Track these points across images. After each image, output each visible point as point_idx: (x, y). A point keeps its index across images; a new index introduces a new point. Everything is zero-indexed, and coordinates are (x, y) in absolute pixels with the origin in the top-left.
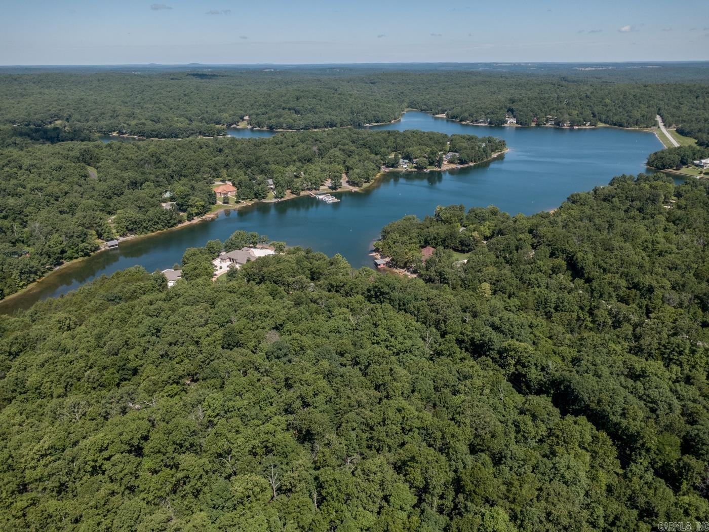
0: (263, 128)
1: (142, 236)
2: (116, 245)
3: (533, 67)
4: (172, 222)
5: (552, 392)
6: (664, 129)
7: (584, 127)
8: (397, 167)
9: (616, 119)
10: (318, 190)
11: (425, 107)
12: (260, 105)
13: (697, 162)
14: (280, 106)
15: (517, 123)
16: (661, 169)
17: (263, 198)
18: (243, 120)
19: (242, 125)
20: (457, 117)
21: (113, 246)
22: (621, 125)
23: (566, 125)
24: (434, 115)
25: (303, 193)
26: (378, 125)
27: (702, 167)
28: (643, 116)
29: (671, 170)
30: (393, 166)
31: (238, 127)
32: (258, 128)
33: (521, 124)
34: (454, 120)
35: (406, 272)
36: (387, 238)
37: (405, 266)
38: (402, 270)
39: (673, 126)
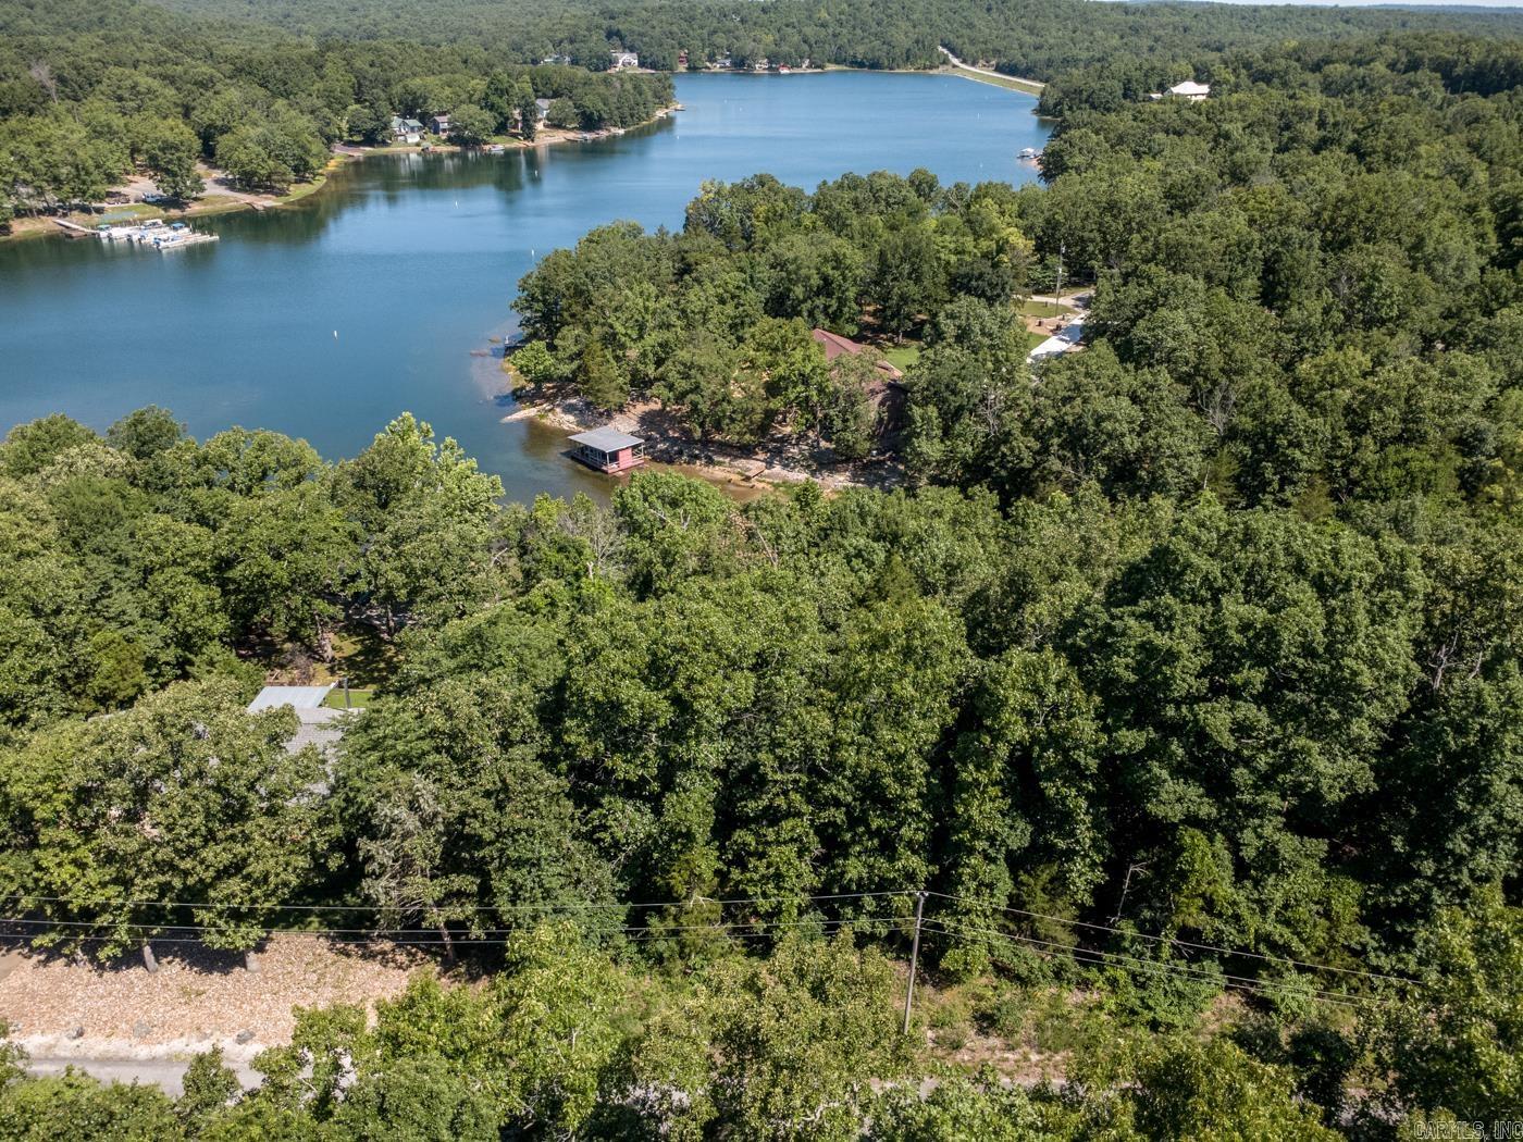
6: (971, 69)
7: (796, 71)
8: (384, 143)
9: (860, 51)
10: (100, 211)
13: (1158, 95)
15: (642, 64)
22: (875, 65)
23: (761, 66)
25: (24, 227)
28: (917, 42)
30: (370, 139)
33: (653, 66)
35: (777, 469)
36: (590, 315)
37: (762, 439)
38: (754, 466)
39: (982, 62)
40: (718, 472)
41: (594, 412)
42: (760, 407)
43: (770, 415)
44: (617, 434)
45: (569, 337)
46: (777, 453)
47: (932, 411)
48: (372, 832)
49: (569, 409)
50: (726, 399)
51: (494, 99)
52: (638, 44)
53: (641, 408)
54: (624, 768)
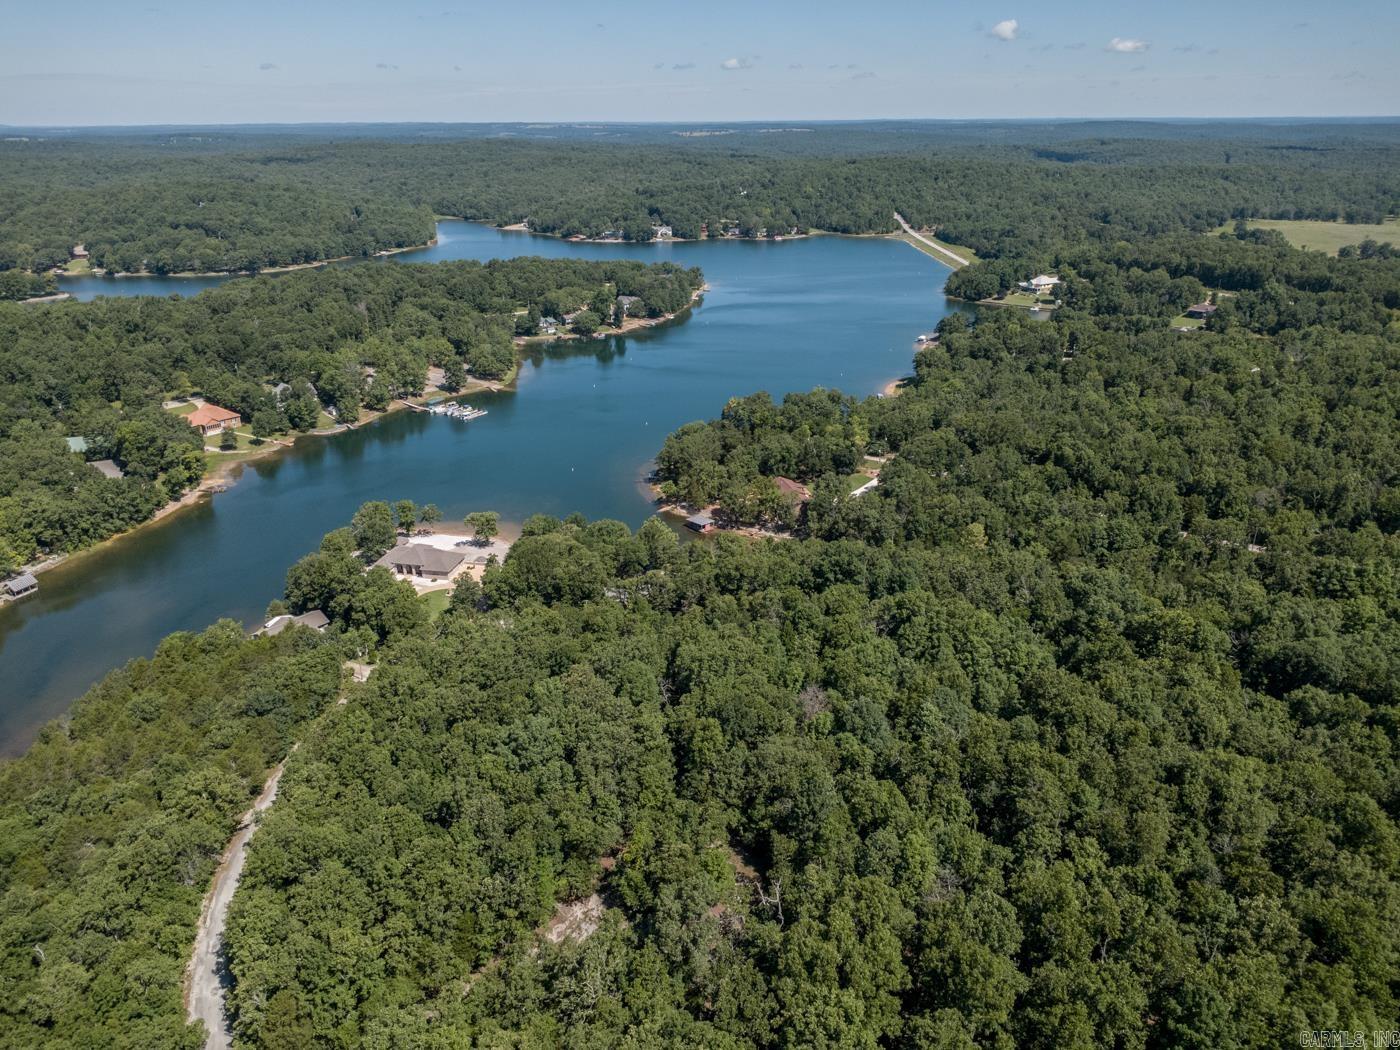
0: (137, 271)
1: (82, 553)
2: (32, 587)
3: (597, 130)
4: (145, 508)
5: (1266, 681)
6: (916, 235)
7: (787, 237)
8: (536, 334)
9: (834, 219)
10: (420, 395)
11: (473, 211)
12: (105, 220)
13: (1024, 284)
14: (161, 221)
15: (675, 235)
16: (975, 300)
17: (313, 426)
18: (73, 256)
19: (75, 269)
20: (554, 229)
21: (26, 589)
22: (845, 230)
23: (761, 235)
24: (500, 226)
25: (393, 407)
26: (402, 253)
27: (1034, 291)
28: (877, 214)
29: (989, 300)
30: (528, 332)
31: (66, 274)
32: (123, 274)
33: (683, 236)
34: (549, 234)
35: (763, 531)
36: (691, 472)
37: (757, 520)
38: (754, 530)
39: (926, 227)
40: (741, 532)
41: (694, 508)
42: (756, 509)
43: (760, 512)
44: (703, 518)
45: (683, 480)
46: (763, 526)
47: (815, 513)
48: (684, 598)
49: (683, 507)
50: (745, 506)
51: (599, 305)
52: (672, 220)
53: (711, 507)
54: (731, 587)
